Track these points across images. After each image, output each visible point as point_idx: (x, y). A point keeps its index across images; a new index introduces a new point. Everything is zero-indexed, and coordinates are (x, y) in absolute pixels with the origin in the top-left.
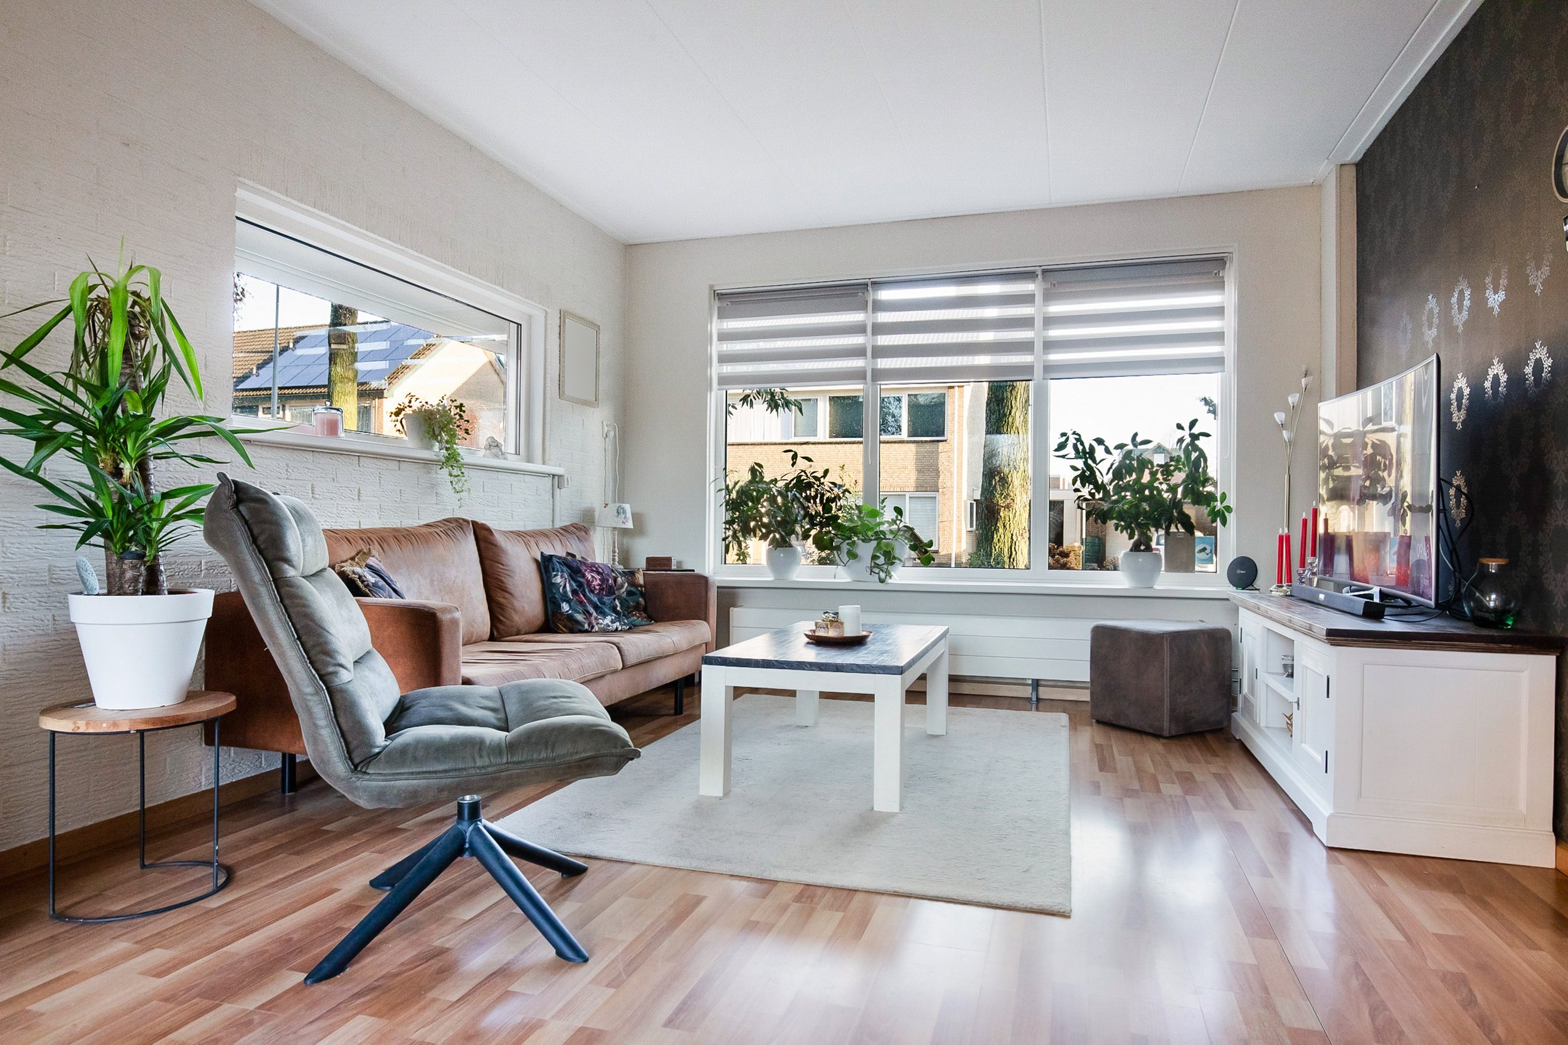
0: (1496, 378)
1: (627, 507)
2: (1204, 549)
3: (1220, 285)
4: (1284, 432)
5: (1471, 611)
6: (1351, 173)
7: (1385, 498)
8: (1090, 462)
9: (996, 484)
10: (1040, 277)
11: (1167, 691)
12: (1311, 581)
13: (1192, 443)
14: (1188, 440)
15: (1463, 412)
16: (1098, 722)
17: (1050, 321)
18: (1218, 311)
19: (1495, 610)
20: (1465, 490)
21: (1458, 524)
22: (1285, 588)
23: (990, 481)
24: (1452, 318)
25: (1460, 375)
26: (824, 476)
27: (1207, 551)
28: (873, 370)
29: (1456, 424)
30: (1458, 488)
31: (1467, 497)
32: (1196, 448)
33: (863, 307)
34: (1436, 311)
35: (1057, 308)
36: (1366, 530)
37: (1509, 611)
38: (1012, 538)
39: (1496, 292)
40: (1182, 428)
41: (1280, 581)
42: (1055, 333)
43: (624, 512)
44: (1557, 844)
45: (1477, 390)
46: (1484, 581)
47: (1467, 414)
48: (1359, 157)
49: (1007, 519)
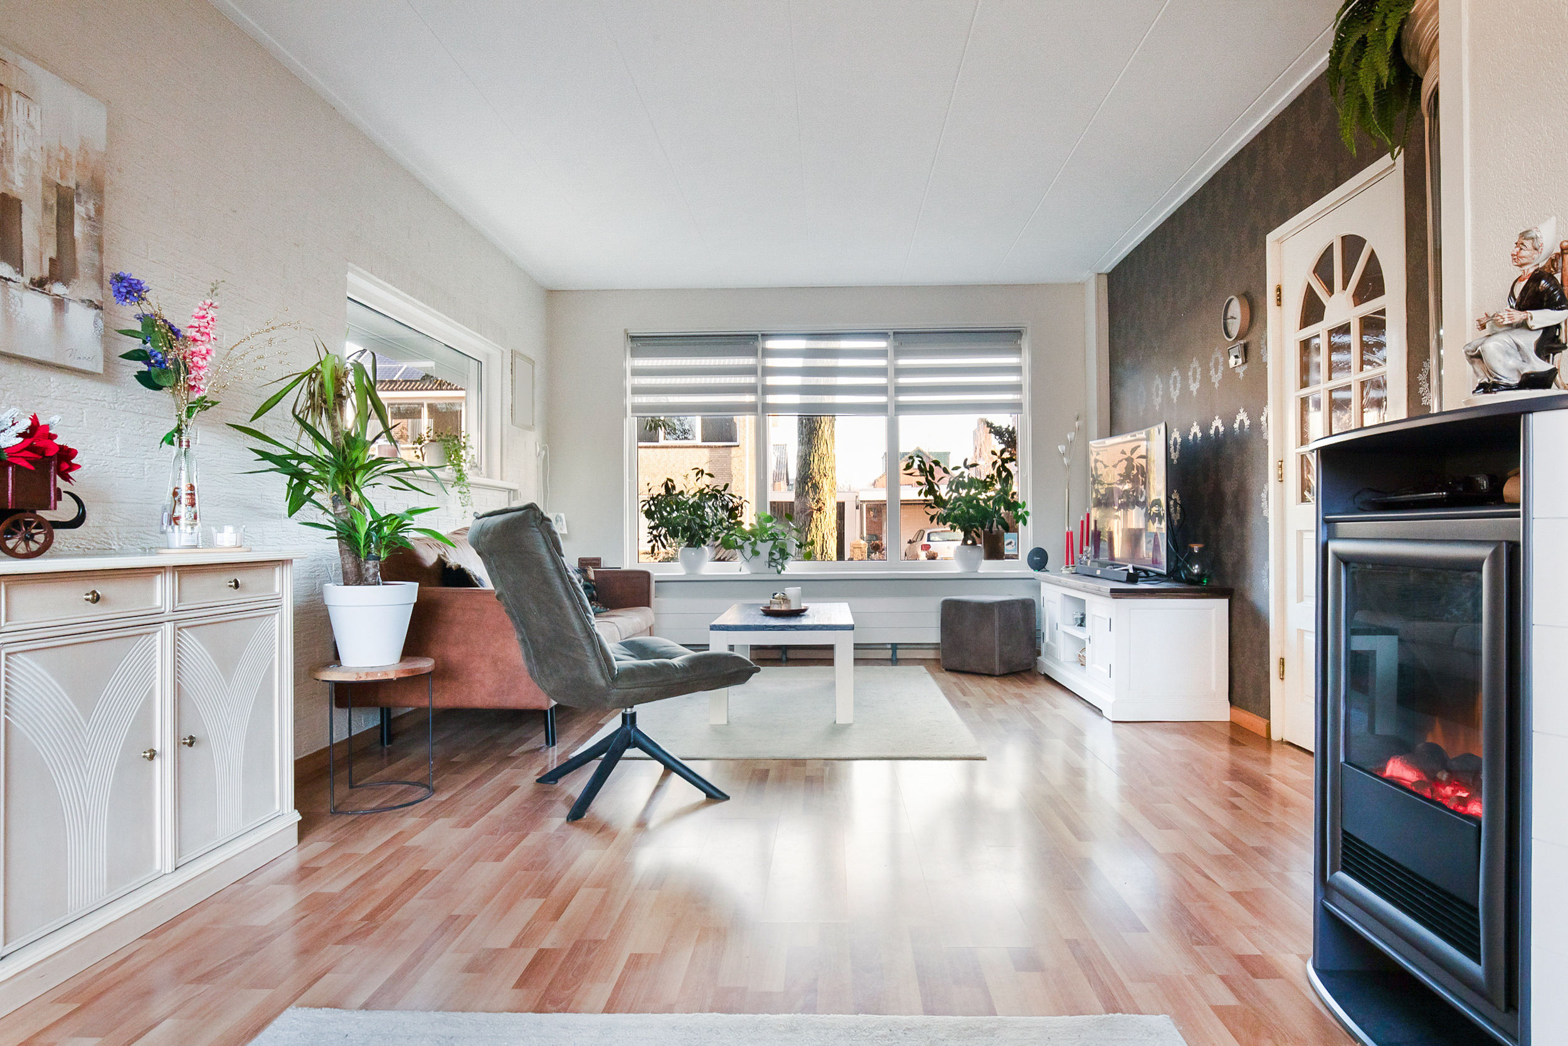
0: (1195, 434)
1: (563, 515)
2: (1011, 543)
3: (1018, 351)
4: (1065, 459)
5: (1185, 576)
6: (1104, 281)
7: (1143, 505)
8: (930, 478)
9: (808, 489)
10: (892, 337)
11: (997, 642)
12: (1086, 562)
13: (1003, 465)
14: (999, 463)
15: (1177, 452)
16: (947, 670)
17: (900, 372)
18: (1017, 370)
19: (1197, 574)
20: (1179, 502)
21: (1176, 523)
22: (1070, 568)
23: (804, 488)
24: (1170, 393)
25: (1175, 430)
26: (724, 490)
27: (1013, 544)
28: (763, 404)
29: (1173, 460)
30: (1175, 500)
31: (1181, 506)
32: (1006, 470)
33: (754, 353)
34: (1161, 386)
35: (903, 362)
36: (1129, 527)
37: (1204, 575)
38: (823, 537)
39: (1194, 382)
40: (996, 454)
41: (1068, 564)
42: (903, 381)
43: (561, 520)
44: (1231, 706)
45: (1185, 440)
46: (1192, 558)
47: (1180, 454)
48: (1110, 271)
49: (819, 520)
